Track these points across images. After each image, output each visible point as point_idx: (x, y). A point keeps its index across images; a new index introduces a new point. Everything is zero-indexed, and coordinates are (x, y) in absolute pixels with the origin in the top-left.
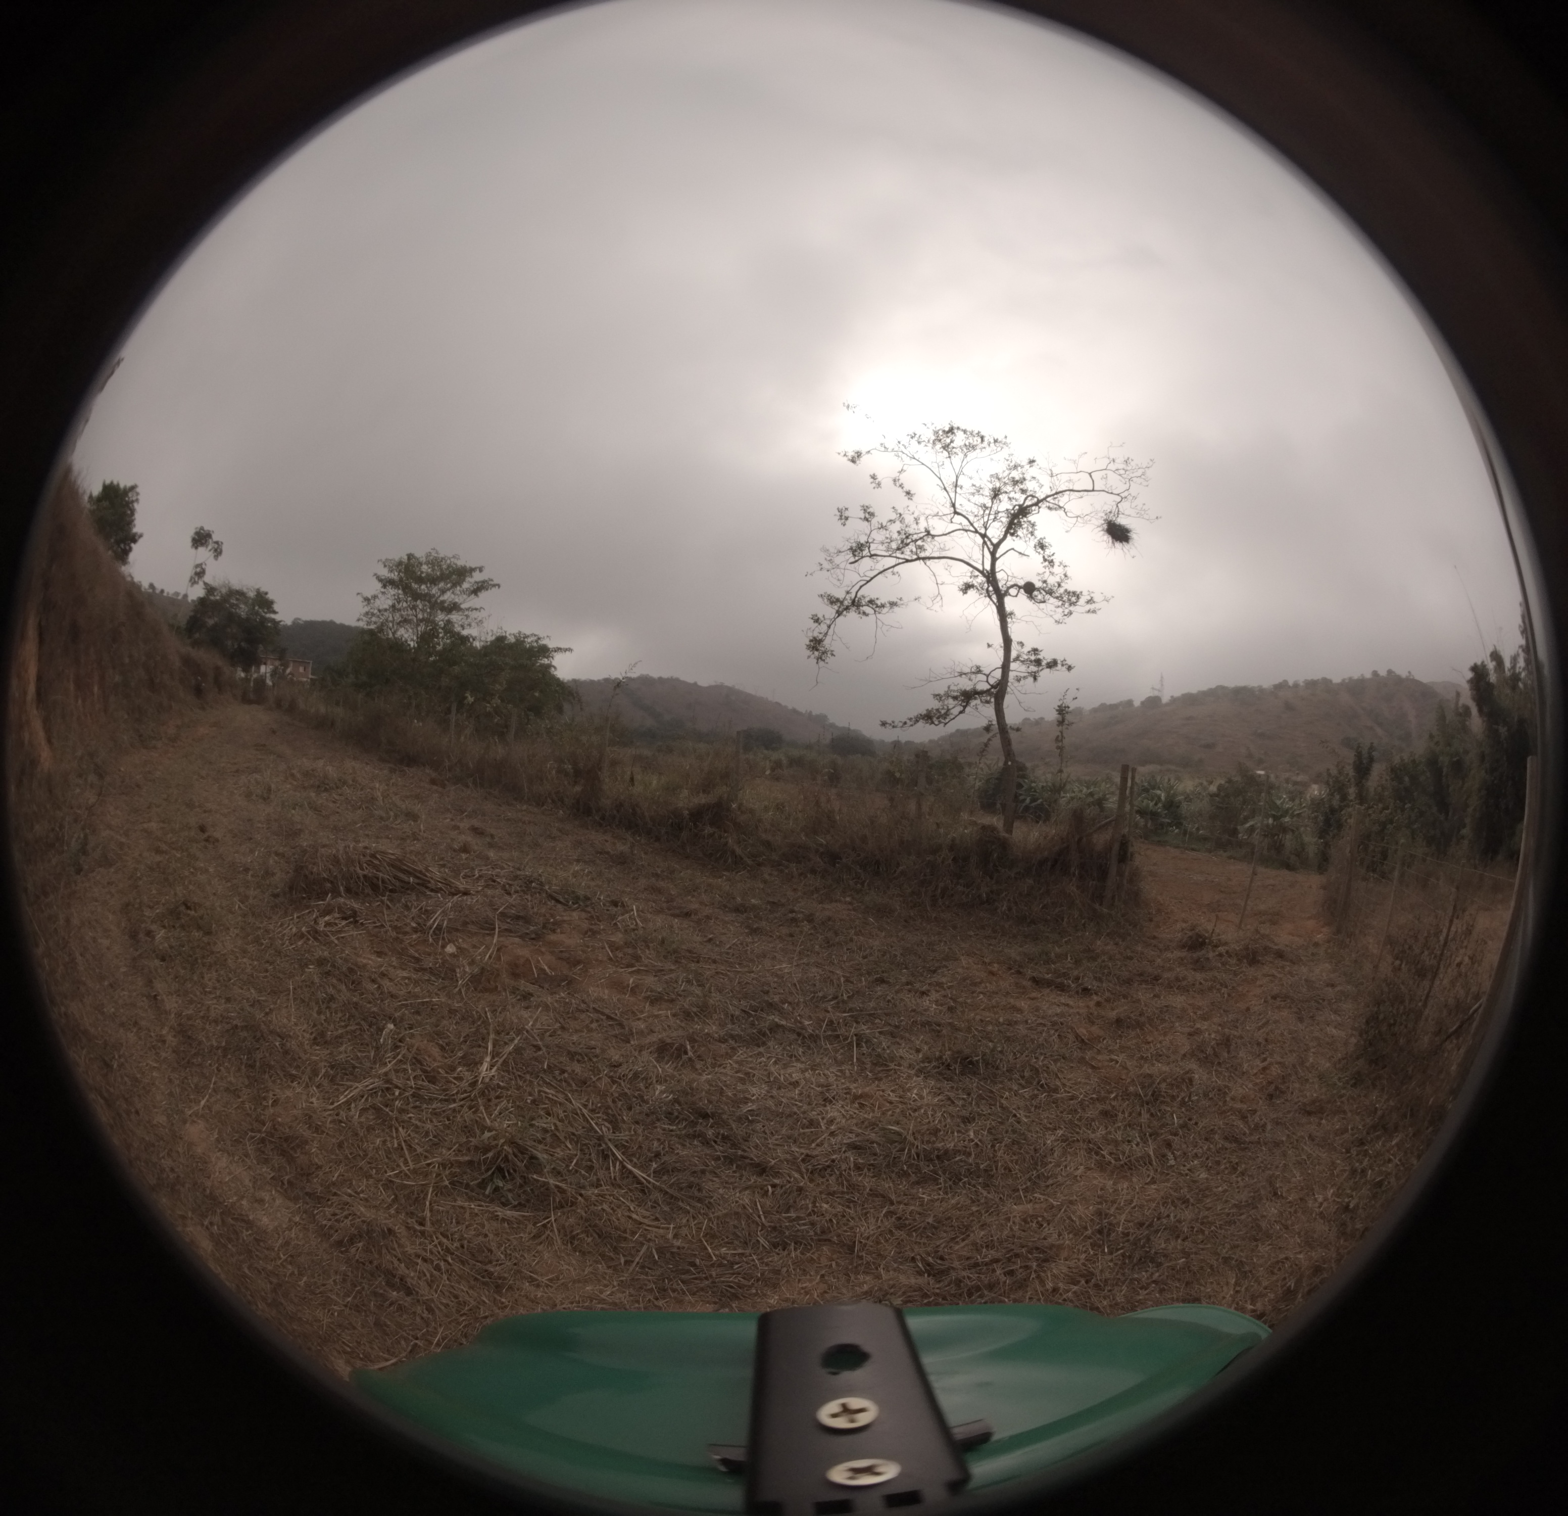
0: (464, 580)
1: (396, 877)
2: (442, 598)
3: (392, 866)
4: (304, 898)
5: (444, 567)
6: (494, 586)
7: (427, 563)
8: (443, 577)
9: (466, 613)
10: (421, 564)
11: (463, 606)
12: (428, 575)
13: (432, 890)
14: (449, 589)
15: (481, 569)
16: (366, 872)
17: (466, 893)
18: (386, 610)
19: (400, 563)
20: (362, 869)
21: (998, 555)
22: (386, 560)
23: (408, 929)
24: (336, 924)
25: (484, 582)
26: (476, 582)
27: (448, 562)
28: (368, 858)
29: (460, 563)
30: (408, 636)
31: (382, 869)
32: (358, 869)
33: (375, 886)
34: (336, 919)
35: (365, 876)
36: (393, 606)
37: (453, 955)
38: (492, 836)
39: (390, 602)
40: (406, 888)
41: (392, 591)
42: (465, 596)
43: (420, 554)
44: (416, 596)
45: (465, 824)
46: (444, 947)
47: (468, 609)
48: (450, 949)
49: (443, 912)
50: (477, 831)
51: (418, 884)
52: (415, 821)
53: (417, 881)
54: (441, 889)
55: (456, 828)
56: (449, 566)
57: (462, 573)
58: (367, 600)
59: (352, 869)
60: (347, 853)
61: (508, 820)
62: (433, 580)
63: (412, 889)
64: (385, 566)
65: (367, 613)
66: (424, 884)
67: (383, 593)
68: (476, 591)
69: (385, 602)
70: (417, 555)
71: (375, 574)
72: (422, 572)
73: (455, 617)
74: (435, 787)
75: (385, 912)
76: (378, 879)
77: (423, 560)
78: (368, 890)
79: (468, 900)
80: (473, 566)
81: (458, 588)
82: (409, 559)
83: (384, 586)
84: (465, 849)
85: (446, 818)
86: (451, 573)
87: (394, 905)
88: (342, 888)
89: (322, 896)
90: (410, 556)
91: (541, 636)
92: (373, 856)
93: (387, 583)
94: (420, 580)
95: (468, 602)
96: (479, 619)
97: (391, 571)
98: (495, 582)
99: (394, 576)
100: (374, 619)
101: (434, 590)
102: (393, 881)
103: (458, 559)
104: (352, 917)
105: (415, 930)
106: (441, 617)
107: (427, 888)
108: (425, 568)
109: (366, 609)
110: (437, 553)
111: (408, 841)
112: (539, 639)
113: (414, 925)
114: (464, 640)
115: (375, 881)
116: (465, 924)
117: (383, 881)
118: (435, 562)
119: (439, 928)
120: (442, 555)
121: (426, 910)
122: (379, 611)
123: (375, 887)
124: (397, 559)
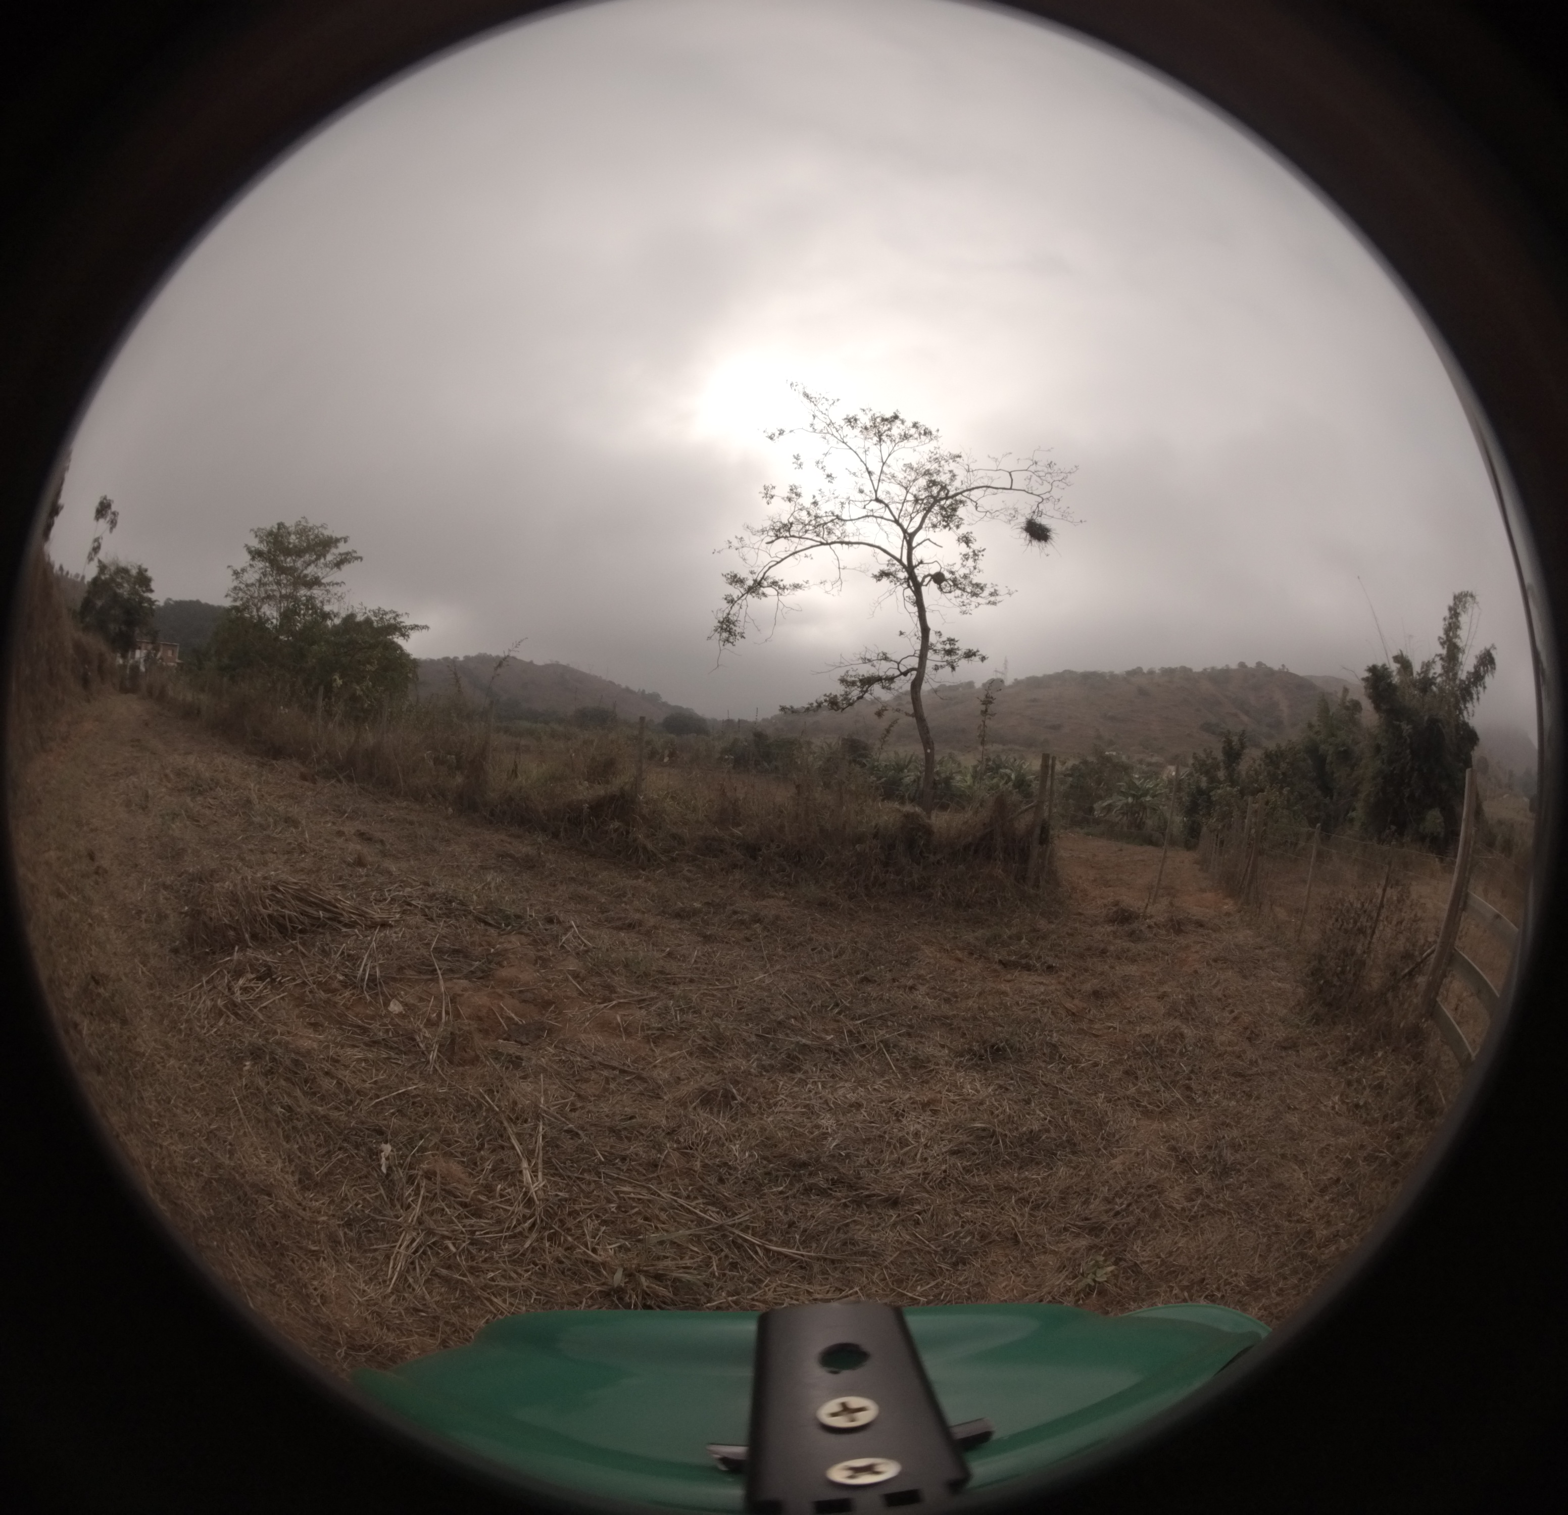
0: (328, 552)
1: (303, 913)
2: (305, 572)
3: (300, 899)
4: (207, 953)
5: (312, 537)
6: (357, 558)
7: (296, 533)
8: (309, 549)
9: (328, 587)
10: (289, 534)
11: (324, 581)
12: (295, 546)
13: (346, 925)
14: (313, 562)
15: (345, 540)
16: (270, 911)
17: (384, 925)
18: (253, 585)
19: (270, 533)
20: (265, 907)
21: (914, 544)
22: (259, 529)
23: (335, 985)
24: (252, 988)
25: (347, 554)
26: (340, 554)
27: (316, 532)
28: (270, 892)
29: (327, 533)
30: (271, 612)
31: (286, 904)
32: (261, 908)
33: (284, 928)
34: (250, 981)
35: (270, 916)
36: (260, 581)
37: (400, 1015)
38: (382, 842)
39: (257, 576)
40: (318, 924)
41: (260, 564)
42: (328, 569)
43: (290, 523)
44: (281, 570)
45: (349, 828)
46: (386, 1004)
47: (329, 584)
48: (395, 1007)
49: (370, 956)
50: (364, 837)
51: (329, 919)
52: (296, 827)
53: (328, 915)
54: (355, 923)
55: (340, 834)
56: (317, 536)
57: (328, 543)
58: (236, 573)
59: (254, 908)
60: (245, 887)
61: (392, 821)
62: (299, 552)
63: (324, 925)
64: (256, 536)
65: (235, 588)
66: (336, 918)
67: (251, 566)
68: (338, 564)
69: (252, 576)
70: (287, 524)
71: (246, 545)
72: (289, 543)
73: (316, 592)
74: (307, 783)
75: (302, 961)
76: (284, 917)
77: (292, 529)
78: (276, 935)
79: (393, 936)
80: (339, 536)
81: (322, 560)
82: (279, 528)
83: (253, 559)
84: (360, 862)
85: (327, 822)
86: (317, 544)
87: (310, 951)
88: (247, 936)
89: (227, 948)
90: (280, 525)
91: (400, 612)
92: (275, 888)
93: (256, 554)
94: (288, 552)
95: (330, 576)
96: (339, 594)
97: (261, 542)
98: (358, 554)
99: (263, 547)
100: (241, 594)
101: (299, 564)
102: (302, 918)
103: (326, 528)
104: (266, 974)
105: (345, 985)
106: (303, 592)
107: (340, 922)
108: (293, 538)
109: (236, 583)
110: (307, 522)
111: (296, 855)
112: (397, 615)
113: (341, 978)
114: (326, 616)
115: (281, 920)
116: (401, 969)
117: (291, 921)
118: (302, 532)
119: (372, 979)
120: (310, 525)
121: (349, 955)
122: (247, 585)
123: (282, 929)
124: (268, 528)
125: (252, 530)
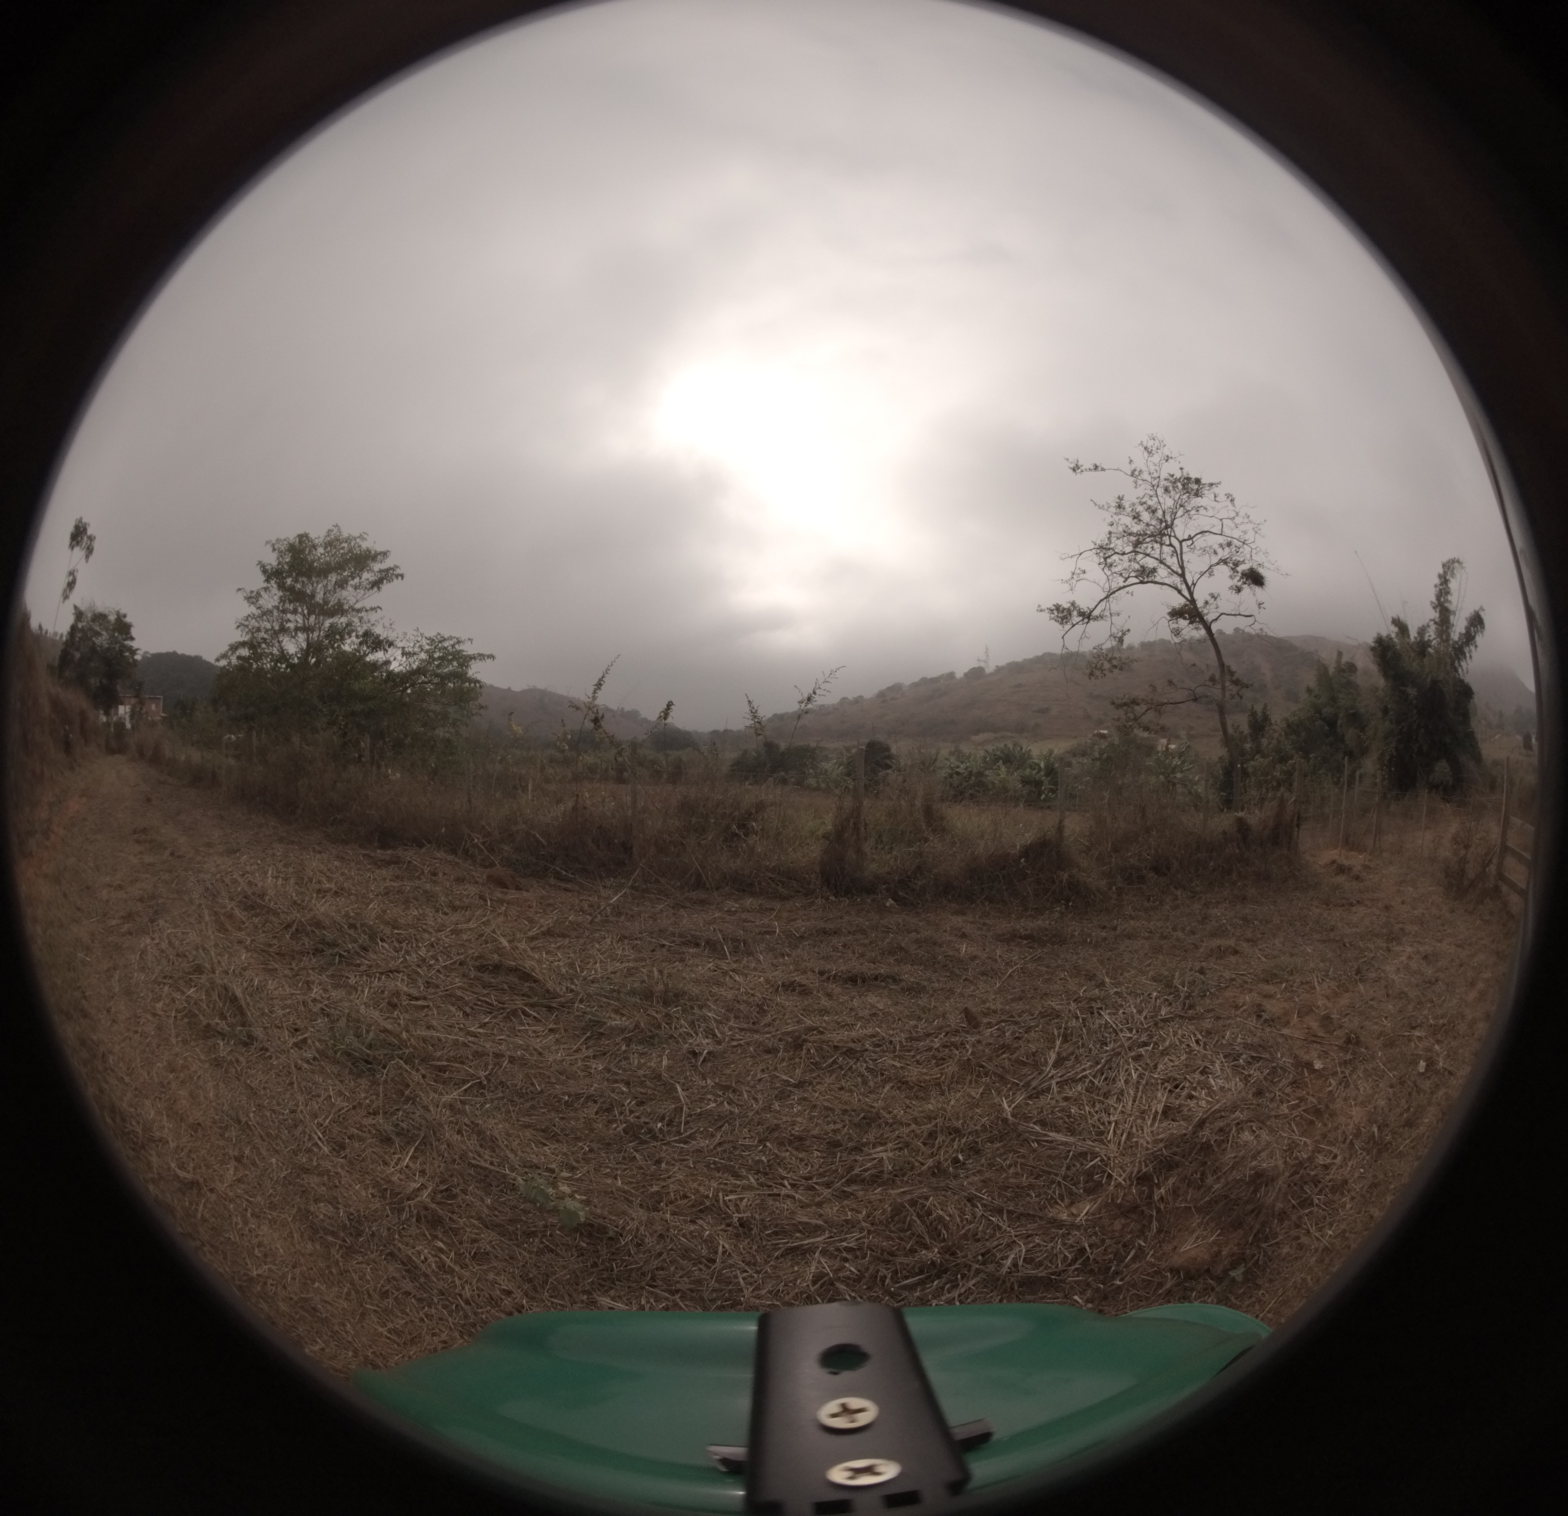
5: (345, 550)
7: (324, 546)
12: (321, 562)
14: (342, 583)
19: (290, 546)
22: (276, 541)
25: (388, 571)
26: (379, 572)
27: (352, 543)
36: (277, 608)
39: (273, 602)
41: (277, 586)
43: (318, 534)
56: (353, 549)
57: (366, 559)
58: (248, 599)
62: (324, 572)
64: (274, 550)
67: (267, 588)
69: (268, 602)
70: (312, 535)
71: (260, 562)
72: (315, 559)
77: (320, 541)
82: (301, 541)
86: (352, 559)
90: (304, 537)
97: (279, 557)
99: (282, 565)
108: (319, 552)
110: (340, 531)
118: (334, 544)
122: (265, 613)
124: (288, 540)
125: (267, 543)
